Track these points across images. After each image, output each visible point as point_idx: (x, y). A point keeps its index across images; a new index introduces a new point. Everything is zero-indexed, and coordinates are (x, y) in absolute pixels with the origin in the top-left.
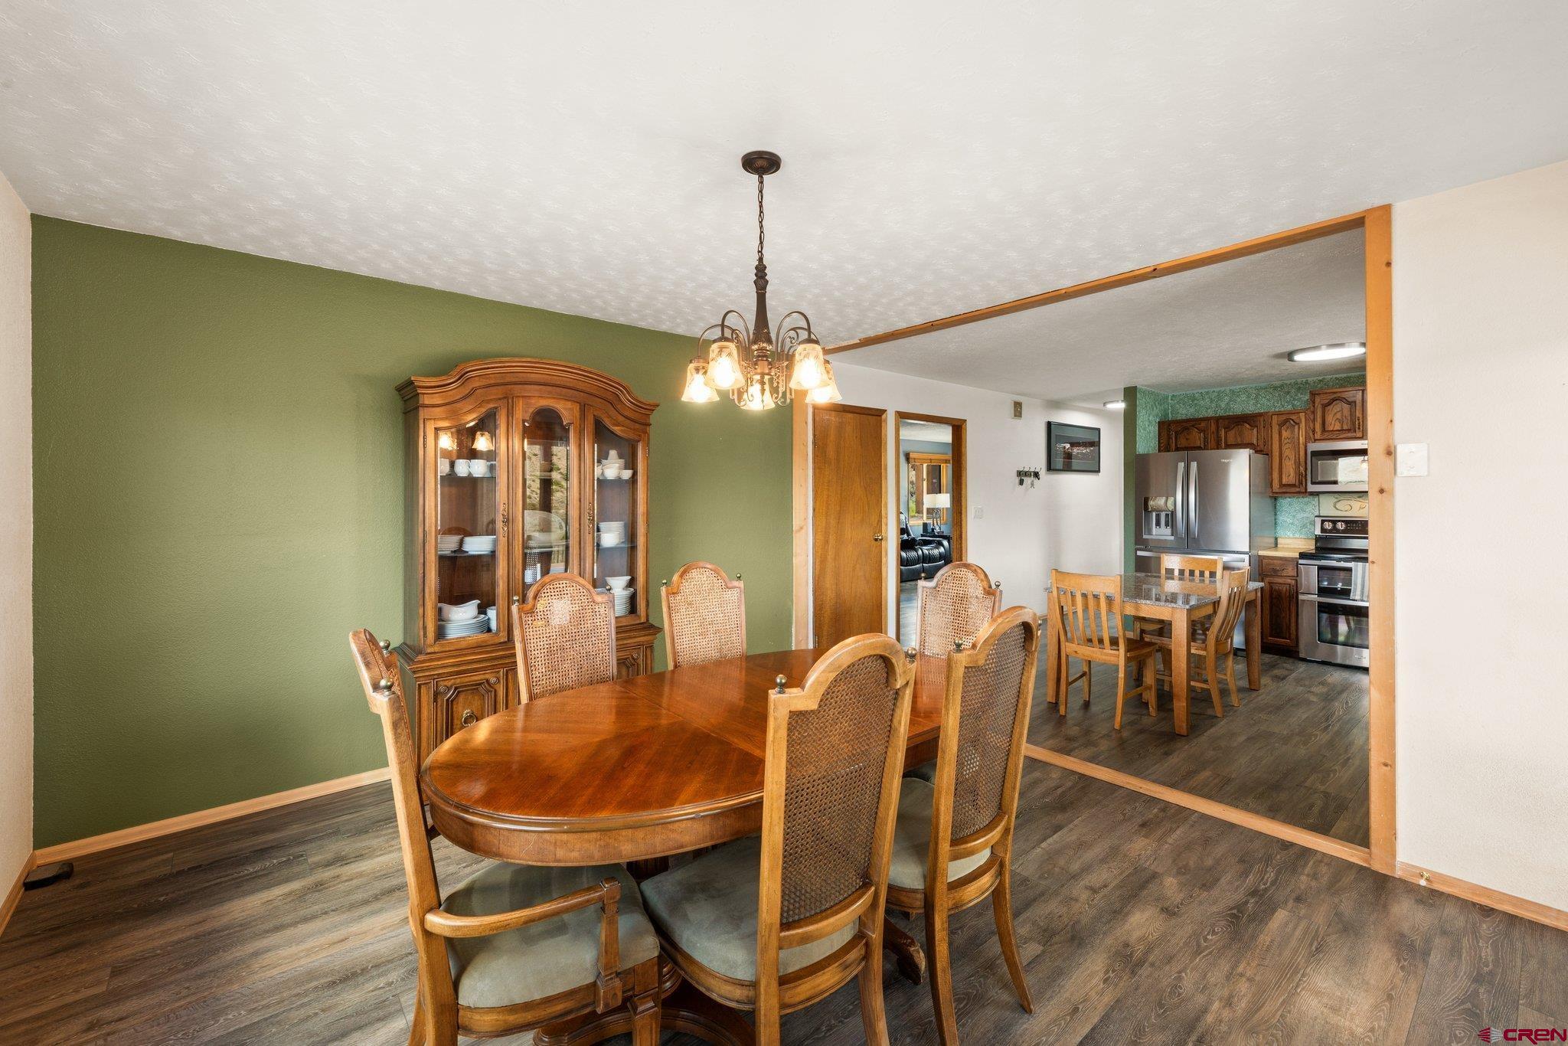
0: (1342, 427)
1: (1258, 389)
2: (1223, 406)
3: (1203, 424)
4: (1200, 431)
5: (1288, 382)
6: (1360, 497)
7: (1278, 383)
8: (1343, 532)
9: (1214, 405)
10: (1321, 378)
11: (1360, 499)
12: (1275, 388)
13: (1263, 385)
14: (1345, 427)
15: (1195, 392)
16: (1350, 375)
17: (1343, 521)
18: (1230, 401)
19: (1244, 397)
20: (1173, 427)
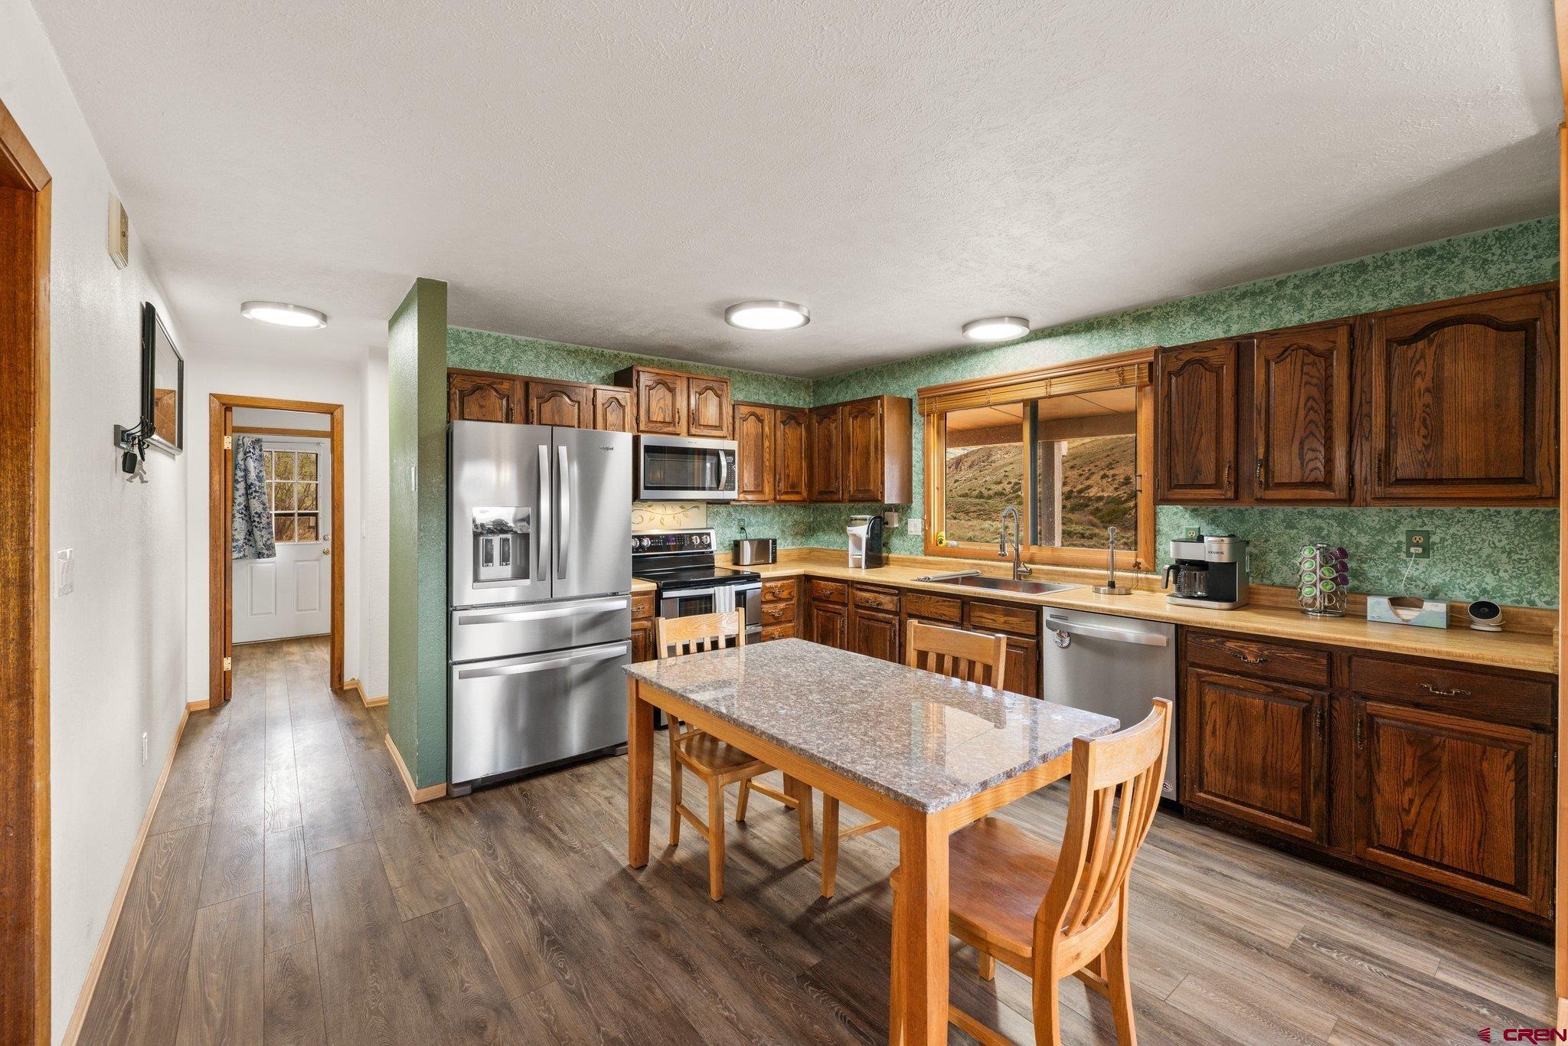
0: (664, 418)
1: (551, 349)
2: (503, 362)
3: (506, 385)
4: (501, 396)
5: (584, 348)
6: (650, 506)
7: (572, 347)
8: (650, 549)
9: (489, 358)
10: (616, 352)
11: (650, 509)
12: (569, 352)
13: (555, 343)
14: (667, 420)
15: (461, 328)
16: (642, 356)
17: (647, 536)
18: (513, 356)
19: (531, 355)
20: (457, 381)
